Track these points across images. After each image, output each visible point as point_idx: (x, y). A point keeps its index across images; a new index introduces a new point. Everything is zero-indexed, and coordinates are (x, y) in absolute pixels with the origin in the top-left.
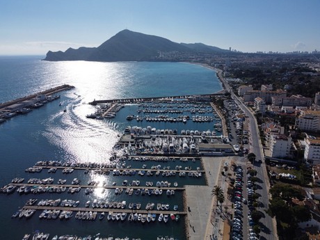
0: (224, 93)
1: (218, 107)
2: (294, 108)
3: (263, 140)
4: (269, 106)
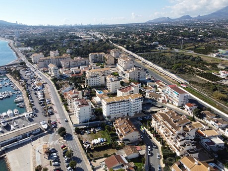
0: (18, 62)
1: (15, 78)
2: (79, 68)
3: (66, 105)
4: (61, 70)
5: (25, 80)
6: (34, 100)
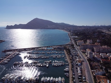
4: (93, 53)
6: (75, 74)
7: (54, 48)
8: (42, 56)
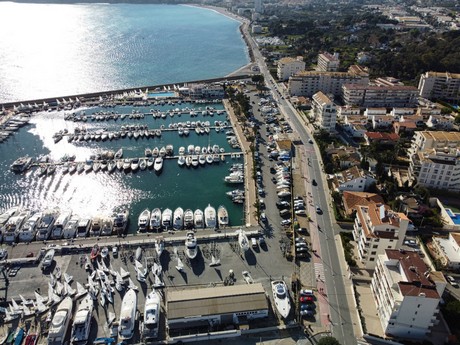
5: (256, 121)
6: (266, 190)
7: (181, 92)
8: (134, 129)
